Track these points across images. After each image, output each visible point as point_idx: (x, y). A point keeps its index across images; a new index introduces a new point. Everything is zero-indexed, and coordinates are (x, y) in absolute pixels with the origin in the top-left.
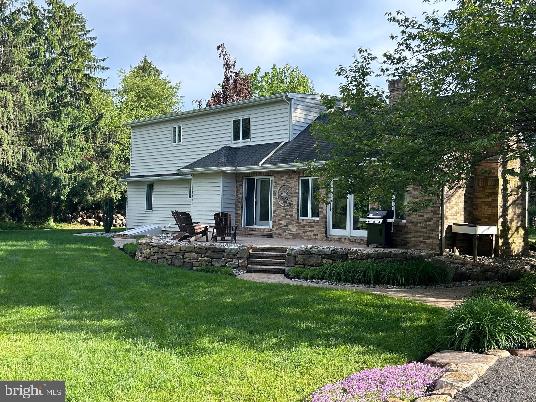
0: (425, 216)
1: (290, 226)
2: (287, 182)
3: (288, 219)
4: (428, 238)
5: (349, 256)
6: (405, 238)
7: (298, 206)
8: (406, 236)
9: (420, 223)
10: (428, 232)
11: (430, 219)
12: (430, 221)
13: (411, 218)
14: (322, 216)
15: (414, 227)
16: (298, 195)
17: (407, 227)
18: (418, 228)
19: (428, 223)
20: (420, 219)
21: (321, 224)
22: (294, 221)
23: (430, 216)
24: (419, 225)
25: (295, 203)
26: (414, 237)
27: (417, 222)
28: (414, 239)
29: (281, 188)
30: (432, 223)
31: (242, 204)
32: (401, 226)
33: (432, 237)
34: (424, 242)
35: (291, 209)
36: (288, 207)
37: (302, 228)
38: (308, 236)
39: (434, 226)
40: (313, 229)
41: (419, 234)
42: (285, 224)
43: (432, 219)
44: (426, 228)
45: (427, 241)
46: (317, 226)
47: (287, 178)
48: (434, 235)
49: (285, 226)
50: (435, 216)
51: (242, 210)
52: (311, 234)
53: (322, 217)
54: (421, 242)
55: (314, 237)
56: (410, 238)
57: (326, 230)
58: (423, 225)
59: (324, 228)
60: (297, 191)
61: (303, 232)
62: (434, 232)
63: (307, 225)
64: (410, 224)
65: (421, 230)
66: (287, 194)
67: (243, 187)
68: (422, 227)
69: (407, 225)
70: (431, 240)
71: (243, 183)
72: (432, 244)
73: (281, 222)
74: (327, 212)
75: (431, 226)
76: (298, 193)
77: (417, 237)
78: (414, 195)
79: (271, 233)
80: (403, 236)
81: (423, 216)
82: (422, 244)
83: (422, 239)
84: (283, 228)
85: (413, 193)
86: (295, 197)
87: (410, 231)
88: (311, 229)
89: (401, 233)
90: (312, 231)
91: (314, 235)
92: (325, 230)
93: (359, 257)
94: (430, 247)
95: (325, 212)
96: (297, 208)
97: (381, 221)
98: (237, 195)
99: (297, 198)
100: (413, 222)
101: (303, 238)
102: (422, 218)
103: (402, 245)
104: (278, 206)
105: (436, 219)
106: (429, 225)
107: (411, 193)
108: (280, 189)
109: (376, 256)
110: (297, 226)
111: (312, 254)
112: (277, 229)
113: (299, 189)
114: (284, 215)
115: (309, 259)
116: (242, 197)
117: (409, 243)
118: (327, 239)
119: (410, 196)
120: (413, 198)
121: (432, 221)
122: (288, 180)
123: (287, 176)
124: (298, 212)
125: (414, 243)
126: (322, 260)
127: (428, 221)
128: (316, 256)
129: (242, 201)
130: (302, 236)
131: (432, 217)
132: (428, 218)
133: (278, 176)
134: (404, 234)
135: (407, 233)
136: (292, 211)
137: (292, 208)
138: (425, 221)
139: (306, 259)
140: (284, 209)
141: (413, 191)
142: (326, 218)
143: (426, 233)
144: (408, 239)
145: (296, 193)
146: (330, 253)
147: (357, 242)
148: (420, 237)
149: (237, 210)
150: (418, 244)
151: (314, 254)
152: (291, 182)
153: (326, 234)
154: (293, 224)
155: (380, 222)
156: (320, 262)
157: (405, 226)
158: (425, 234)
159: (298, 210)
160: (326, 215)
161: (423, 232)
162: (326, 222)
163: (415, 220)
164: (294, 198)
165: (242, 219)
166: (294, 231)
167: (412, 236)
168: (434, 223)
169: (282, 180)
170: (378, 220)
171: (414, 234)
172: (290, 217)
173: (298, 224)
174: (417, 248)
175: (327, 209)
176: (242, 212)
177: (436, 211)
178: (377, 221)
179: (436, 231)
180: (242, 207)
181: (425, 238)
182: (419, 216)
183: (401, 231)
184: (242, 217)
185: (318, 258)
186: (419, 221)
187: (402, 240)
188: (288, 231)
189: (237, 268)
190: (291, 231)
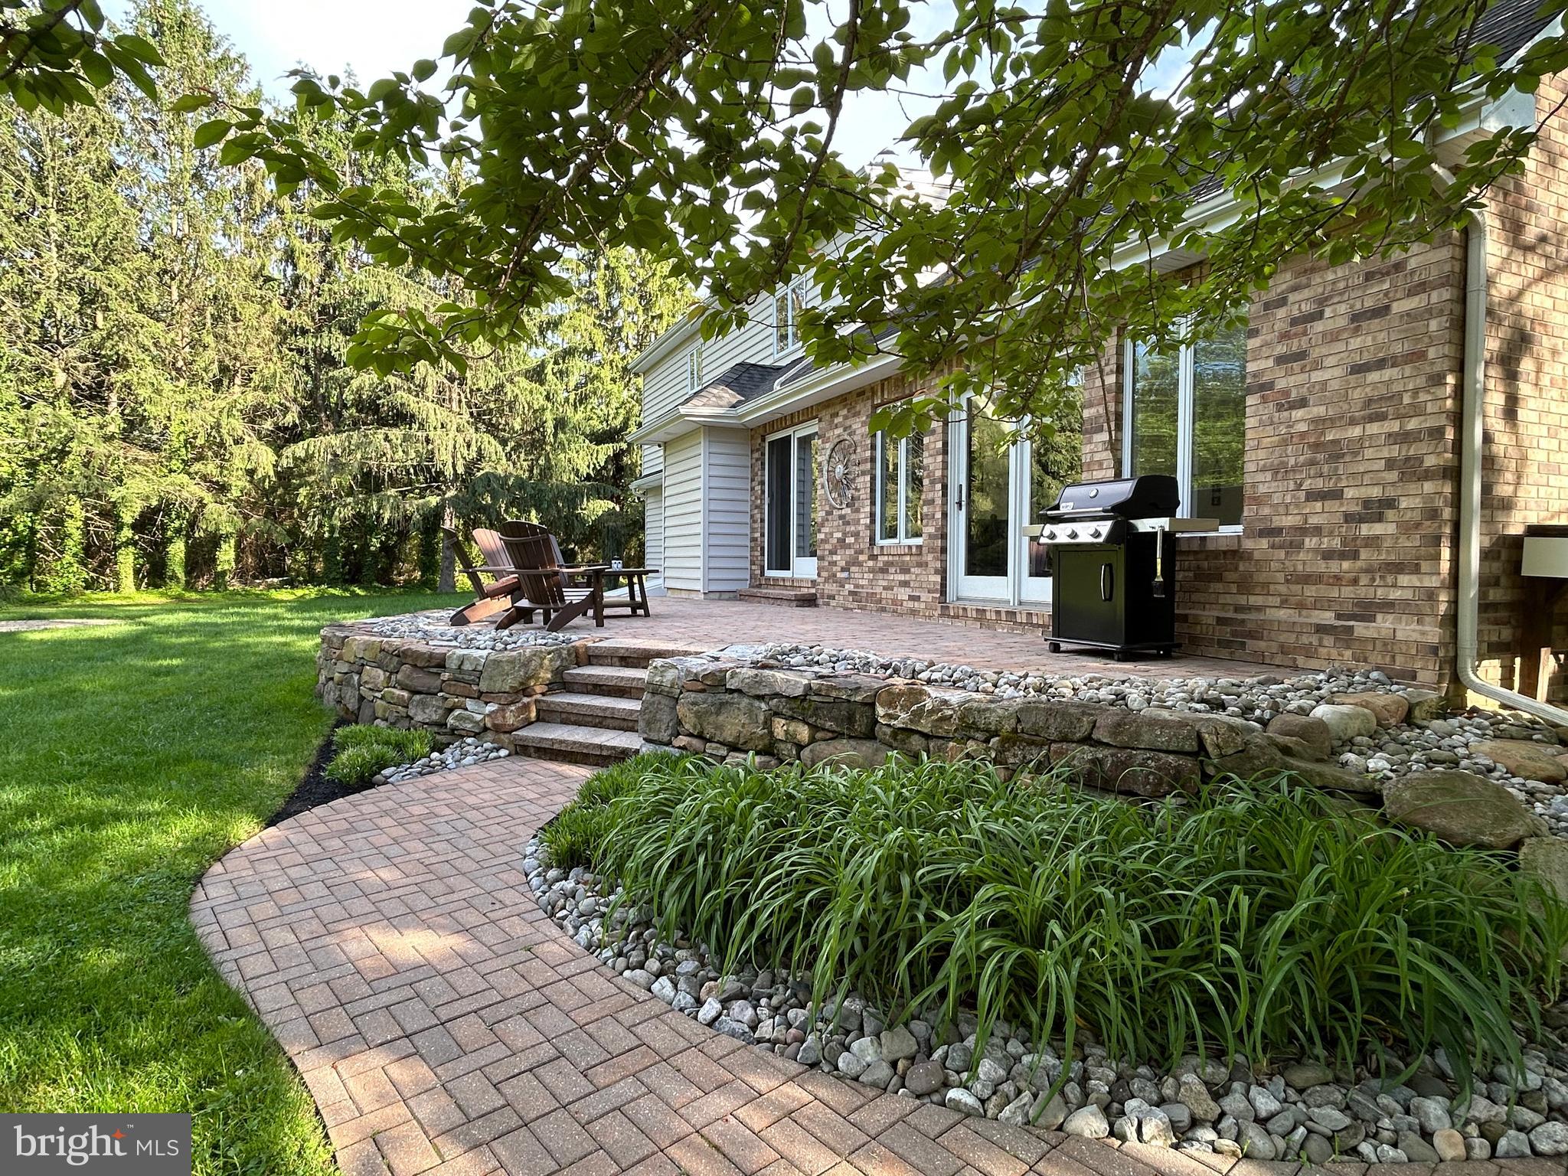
0: (1349, 493)
1: (853, 569)
2: (845, 429)
3: (849, 546)
4: (1367, 611)
5: (880, 711)
6: (1238, 609)
7: (873, 503)
8: (1242, 600)
9: (1317, 531)
10: (1364, 580)
11: (1375, 510)
12: (1380, 519)
13: (1266, 511)
14: (932, 530)
15: (1282, 554)
16: (873, 468)
17: (1246, 556)
18: (1306, 560)
19: (1365, 529)
20: (1319, 514)
21: (930, 557)
22: (861, 552)
23: (1375, 492)
24: (1310, 542)
25: (865, 494)
26: (1284, 603)
27: (1303, 531)
28: (1283, 614)
29: (833, 450)
30: (1391, 528)
31: (762, 513)
32: (1217, 554)
33: (1388, 606)
34: (1346, 636)
35: (855, 516)
36: (849, 510)
37: (881, 576)
38: (895, 602)
39: (1404, 542)
40: (907, 577)
41: (1311, 591)
42: (843, 563)
43: (1390, 503)
44: (1355, 556)
45: (1360, 629)
46: (919, 565)
47: (846, 418)
48: (1408, 594)
49: (843, 570)
50: (1413, 488)
51: (763, 528)
52: (903, 594)
53: (930, 536)
54: (1321, 629)
55: (910, 604)
56: (1259, 609)
57: (944, 579)
58: (1336, 543)
59: (936, 572)
60: (868, 454)
61: (885, 588)
62: (1404, 580)
63: (891, 564)
64: (1264, 543)
65: (1321, 566)
66: (846, 466)
67: (763, 464)
68: (1328, 555)
69: (1248, 544)
70: (1384, 623)
71: (763, 454)
72: (1389, 644)
73: (835, 558)
74: (945, 515)
75: (1388, 543)
76: (873, 460)
77: (1301, 606)
78: (1286, 393)
79: (813, 591)
80: (1228, 599)
81: (1337, 495)
82: (1329, 640)
83: (1328, 617)
84: (839, 575)
85: (1281, 384)
86: (863, 473)
87: (1261, 577)
88: (902, 577)
89: (1219, 587)
90: (905, 584)
91: (912, 598)
92: (938, 578)
93: (925, 725)
94: (1376, 658)
95: (939, 515)
96: (868, 509)
98: (752, 489)
99: (868, 478)
100: (1278, 531)
101: (884, 610)
102: (1332, 505)
103: (1224, 644)
104: (827, 508)
105: (1417, 502)
106: (1373, 542)
107: (1269, 386)
108: (830, 457)
109: (1007, 727)
110: (871, 570)
111: (732, 691)
112: (827, 580)
113: (873, 447)
114: (839, 535)
115: (718, 714)
116: (763, 492)
117: (1254, 635)
118: (945, 612)
119: (1264, 400)
120: (1280, 408)
121: (1390, 514)
122: (848, 423)
123: (845, 412)
124: (873, 521)
125: (1282, 638)
126: (768, 724)
127: (1362, 519)
128: (746, 701)
129: (762, 504)
130: (880, 601)
131: (1390, 492)
132: (1367, 503)
133: (825, 415)
134: (1234, 588)
135: (1246, 586)
136: (857, 522)
137: (857, 511)
138: (1348, 518)
139: (707, 712)
140: (841, 517)
141: (1280, 372)
142: (944, 537)
143: (1355, 582)
144: (1253, 616)
145: (865, 461)
146: (799, 692)
148: (1319, 604)
149: (753, 530)
150: (1305, 639)
151: (739, 691)
152: (854, 427)
153: (943, 592)
154: (860, 564)
155: (1097, 534)
156: (760, 731)
157: (1234, 554)
158: (1348, 592)
159: (872, 515)
160: (944, 526)
161: (1337, 581)
162: (944, 550)
163: (1288, 521)
164: (860, 479)
165: (763, 554)
166: (862, 587)
167: (1277, 601)
168: (1407, 528)
169: (836, 427)
171: (1283, 589)
172: (852, 540)
173: (871, 563)
174: (1301, 661)
175: (945, 503)
176: (763, 535)
177: (1420, 460)
178: (1085, 533)
179: (1416, 570)
180: (762, 521)
181: (1348, 608)
182: (1313, 496)
183: (1219, 578)
184: (763, 549)
185: (751, 712)
186: (1314, 520)
187: (1221, 621)
188: (849, 587)
189: (480, 732)
190: (856, 586)
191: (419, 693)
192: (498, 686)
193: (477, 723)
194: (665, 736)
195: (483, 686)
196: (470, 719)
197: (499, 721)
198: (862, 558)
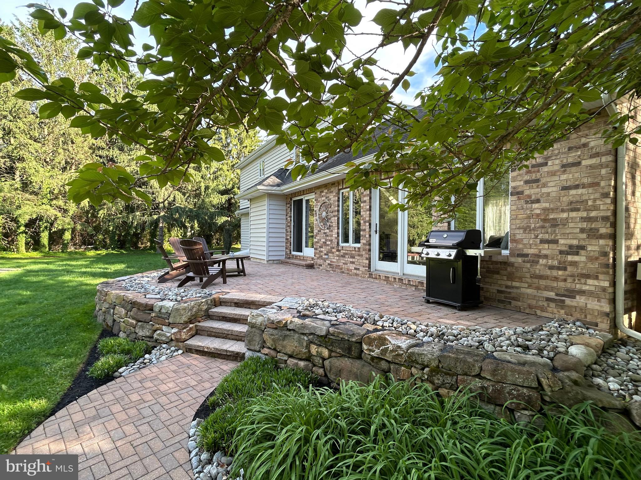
0: (561, 242)
1: (330, 254)
2: (326, 198)
3: (328, 245)
4: (572, 294)
5: (365, 347)
6: (507, 287)
7: (338, 229)
8: (509, 283)
9: (546, 257)
10: (570, 280)
11: (575, 250)
12: (577, 254)
13: (521, 246)
14: (365, 242)
15: (528, 265)
16: (338, 214)
17: (512, 265)
18: (539, 269)
19: (570, 258)
20: (546, 249)
21: (364, 253)
22: (333, 248)
23: (575, 242)
24: (542, 261)
25: (335, 224)
26: (530, 286)
27: (539, 256)
28: (529, 291)
29: (321, 206)
30: (583, 259)
31: (291, 229)
32: (496, 263)
33: (582, 293)
34: (561, 304)
35: (330, 233)
36: (328, 231)
37: (342, 258)
38: (348, 270)
39: (590, 265)
40: (354, 260)
41: (543, 283)
42: (326, 252)
43: (583, 248)
44: (565, 269)
45: (568, 301)
46: (359, 255)
47: (327, 193)
48: (593, 288)
49: (325, 254)
50: (594, 242)
51: (291, 235)
52: (352, 267)
53: (364, 244)
54: (548, 299)
55: (355, 271)
56: (517, 288)
57: (370, 262)
58: (556, 263)
59: (367, 259)
60: (336, 208)
61: (344, 264)
62: (590, 282)
63: (347, 254)
64: (520, 260)
65: (548, 272)
66: (327, 213)
67: (291, 209)
68: (551, 268)
69: (512, 260)
70: (580, 300)
71: (291, 205)
72: (584, 310)
73: (322, 249)
74: (370, 236)
75: (581, 265)
76: (338, 211)
77: (538, 288)
78: (529, 196)
79: (312, 262)
80: (503, 283)
81: (556, 242)
82: (553, 305)
83: (552, 295)
84: (323, 256)
85: (527, 192)
86: (334, 216)
87: (518, 274)
88: (351, 260)
89: (496, 276)
90: (353, 263)
91: (355, 269)
92: (367, 262)
93: (389, 357)
94: (577, 315)
95: (367, 236)
96: (336, 231)
97: (453, 252)
98: (286, 219)
99: (336, 218)
100: (527, 255)
101: (343, 272)
102: (554, 246)
103: (500, 301)
104: (319, 229)
105: (596, 248)
106: (574, 264)
107: (522, 193)
108: (320, 208)
109: (434, 364)
110: (338, 256)
111: (290, 330)
112: (318, 258)
113: (338, 206)
114: (324, 240)
115: (283, 340)
116: (291, 220)
117: (516, 299)
118: (371, 275)
119: (519, 199)
120: (527, 202)
121: (582, 252)
122: (328, 195)
123: (326, 191)
124: (338, 236)
125: (529, 302)
126: (308, 347)
127: (568, 253)
128: (296, 336)
129: (291, 225)
130: (342, 269)
131: (583, 243)
132: (571, 247)
133: (318, 192)
134: (505, 278)
135: (511, 277)
136: (332, 236)
137: (332, 231)
138: (561, 252)
139: (278, 339)
140: (325, 233)
141: (526, 187)
142: (370, 245)
143: (565, 280)
144: (515, 291)
145: (335, 211)
146: (324, 333)
147: (413, 286)
148: (547, 288)
149: (287, 235)
150: (540, 303)
151: (293, 330)
152: (330, 197)
153: (369, 267)
154: (333, 253)
155: (450, 255)
156: (304, 350)
157: (506, 264)
158: (561, 284)
159: (338, 233)
160: (370, 240)
161: (556, 279)
162: (370, 250)
163: (531, 251)
164: (333, 218)
165: (291, 245)
166: (334, 262)
167: (526, 285)
168: (591, 259)
169: (323, 196)
170: (447, 252)
171: (529, 280)
172: (329, 243)
173: (337, 253)
174: (539, 312)
175: (370, 231)
176: (291, 238)
177: (598, 230)
178: (444, 254)
179: (597, 278)
180: (291, 232)
181: (562, 292)
182: (543, 241)
183: (498, 273)
184: (291, 243)
185: (300, 341)
186: (544, 252)
187: (499, 292)
188: (328, 262)
189: (169, 342)
190: (331, 262)
191: (141, 321)
192: (178, 321)
193: (168, 337)
194: (257, 348)
195: (171, 320)
196: (164, 335)
197: (178, 337)
198: (333, 250)
